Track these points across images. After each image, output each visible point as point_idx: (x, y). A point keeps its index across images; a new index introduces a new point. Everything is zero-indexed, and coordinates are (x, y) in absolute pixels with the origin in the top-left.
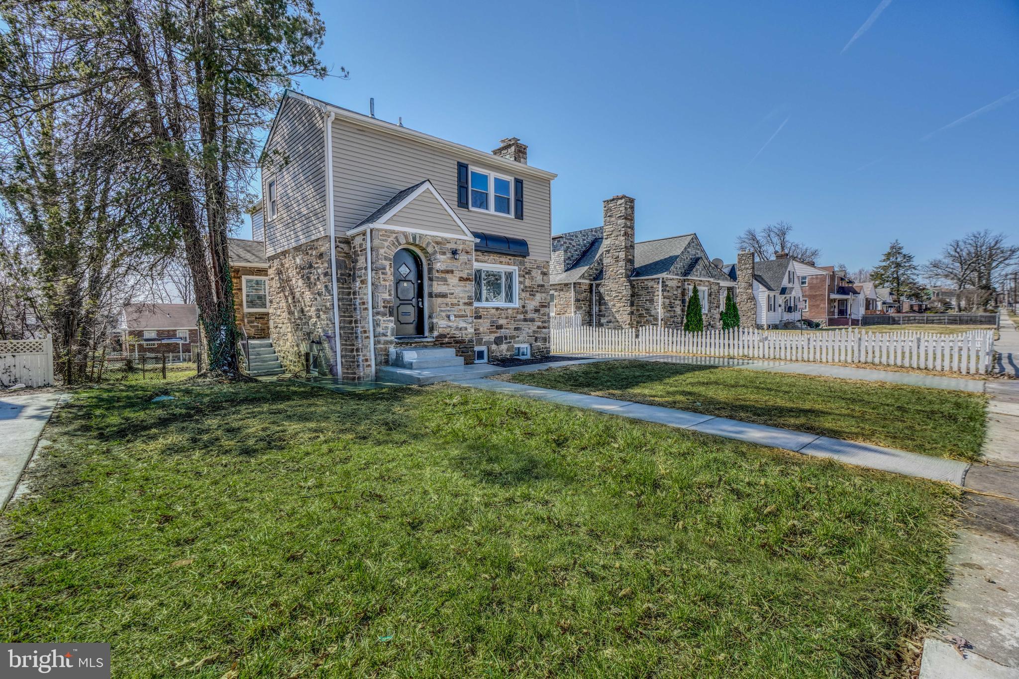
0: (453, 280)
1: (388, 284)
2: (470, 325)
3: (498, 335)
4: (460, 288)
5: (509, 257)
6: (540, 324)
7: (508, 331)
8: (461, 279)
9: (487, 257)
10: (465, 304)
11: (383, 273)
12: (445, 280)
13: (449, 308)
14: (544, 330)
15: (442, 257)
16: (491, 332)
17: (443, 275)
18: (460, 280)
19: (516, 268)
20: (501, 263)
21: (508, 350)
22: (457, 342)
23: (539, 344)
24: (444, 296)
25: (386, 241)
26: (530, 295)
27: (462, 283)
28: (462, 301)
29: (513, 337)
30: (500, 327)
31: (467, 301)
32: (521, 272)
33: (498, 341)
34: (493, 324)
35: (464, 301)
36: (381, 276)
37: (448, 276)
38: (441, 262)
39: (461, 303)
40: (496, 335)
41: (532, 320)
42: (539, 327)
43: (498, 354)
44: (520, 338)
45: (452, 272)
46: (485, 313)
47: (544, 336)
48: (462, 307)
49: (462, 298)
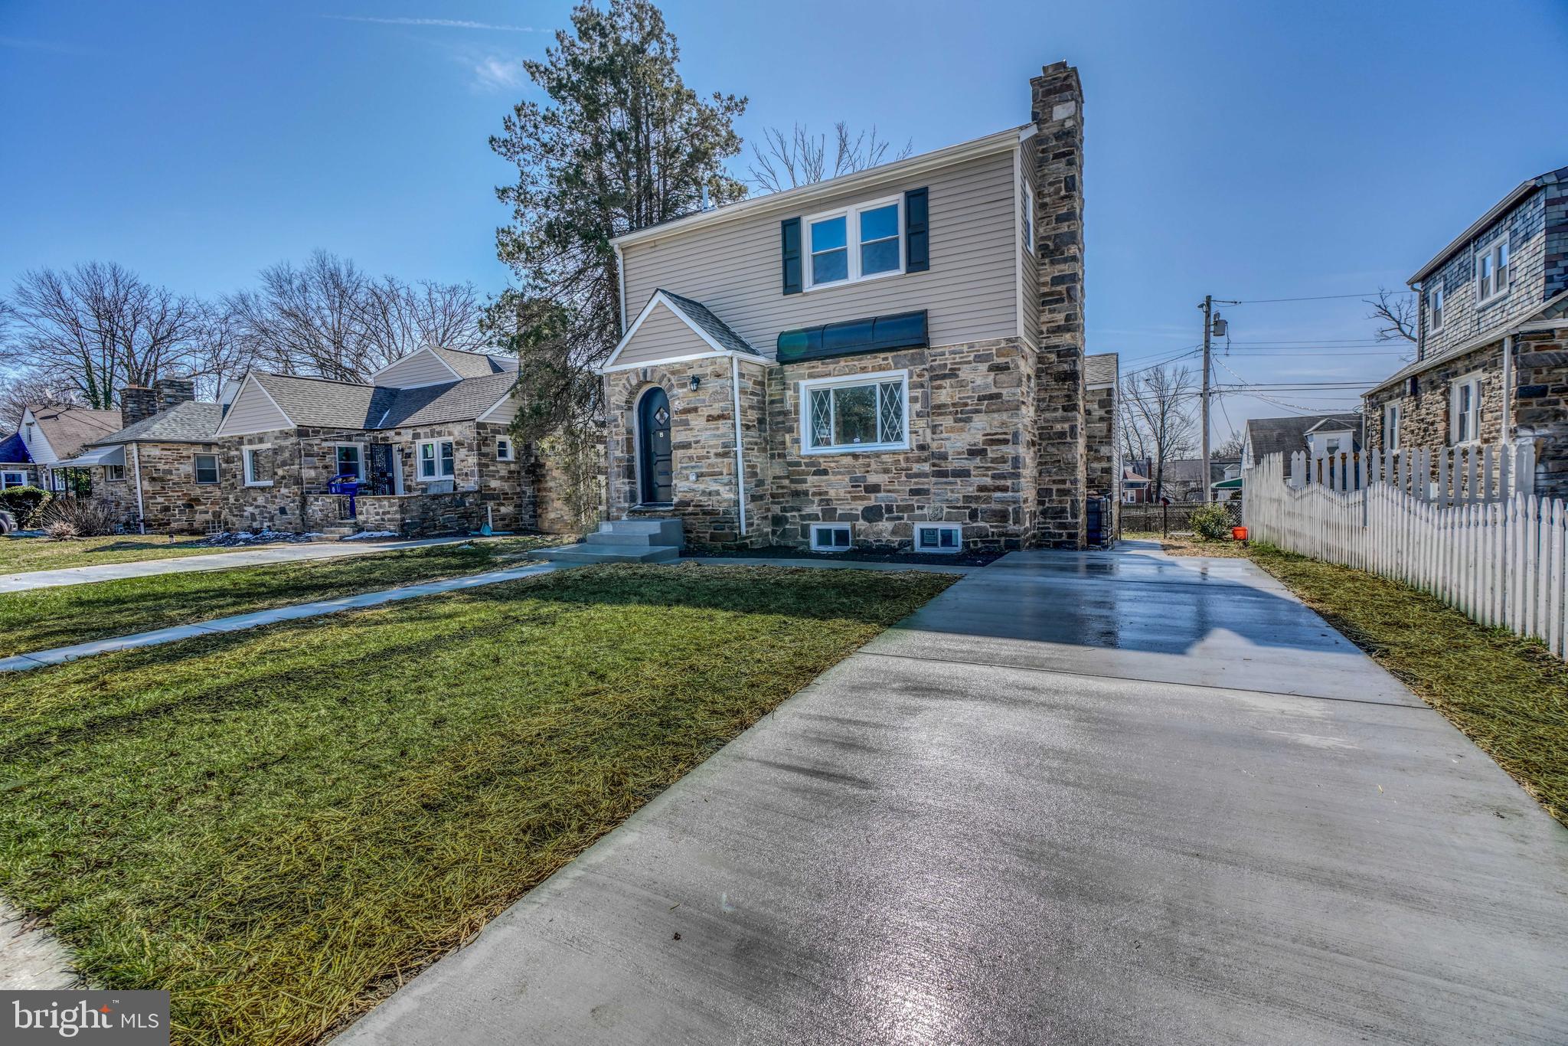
0: (697, 422)
1: (620, 438)
2: (727, 488)
3: (872, 503)
4: (708, 433)
5: (882, 355)
6: (988, 481)
7: (894, 495)
8: (711, 418)
9: (832, 366)
10: (717, 455)
11: (615, 426)
12: (686, 423)
13: (693, 464)
14: (999, 494)
15: (680, 391)
16: (854, 498)
17: (684, 417)
18: (708, 420)
19: (905, 372)
20: (864, 370)
21: (894, 532)
22: (705, 513)
23: (982, 524)
24: (686, 446)
25: (617, 385)
26: (956, 421)
27: (712, 424)
28: (713, 451)
29: (909, 508)
30: (874, 489)
31: (720, 450)
32: (915, 378)
33: (872, 514)
34: (855, 482)
35: (715, 451)
36: (614, 430)
37: (690, 416)
38: (679, 398)
39: (712, 455)
40: (866, 503)
41: (964, 474)
42: (981, 489)
43: (871, 539)
44: (925, 511)
45: (695, 410)
46: (833, 465)
47: (999, 507)
48: (713, 460)
49: (710, 446)
